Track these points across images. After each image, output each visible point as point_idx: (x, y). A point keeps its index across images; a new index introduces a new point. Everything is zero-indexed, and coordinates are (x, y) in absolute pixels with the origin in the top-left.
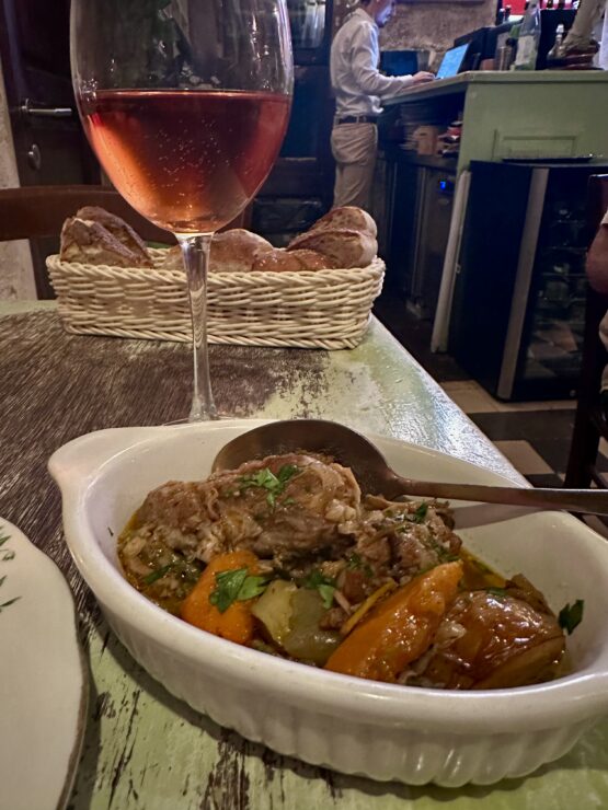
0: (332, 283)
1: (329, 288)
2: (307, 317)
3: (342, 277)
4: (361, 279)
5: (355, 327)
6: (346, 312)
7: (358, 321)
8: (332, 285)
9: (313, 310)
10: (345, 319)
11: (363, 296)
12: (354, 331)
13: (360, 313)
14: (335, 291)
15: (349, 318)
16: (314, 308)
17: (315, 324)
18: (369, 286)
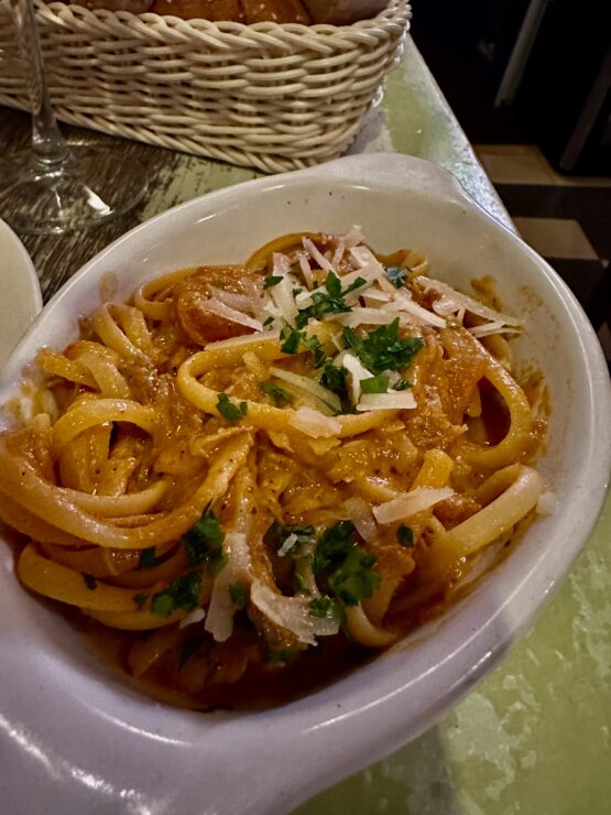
0: (275, 52)
1: (267, 62)
2: (235, 111)
3: (291, 42)
4: (329, 50)
5: (319, 140)
6: (300, 111)
7: (325, 129)
8: (273, 57)
9: (243, 101)
10: (298, 124)
11: (333, 83)
12: (317, 146)
13: (329, 114)
14: (278, 69)
15: (307, 123)
16: (242, 96)
17: (250, 125)
18: (348, 65)
